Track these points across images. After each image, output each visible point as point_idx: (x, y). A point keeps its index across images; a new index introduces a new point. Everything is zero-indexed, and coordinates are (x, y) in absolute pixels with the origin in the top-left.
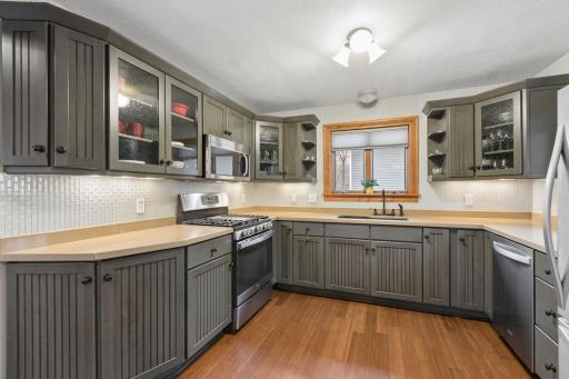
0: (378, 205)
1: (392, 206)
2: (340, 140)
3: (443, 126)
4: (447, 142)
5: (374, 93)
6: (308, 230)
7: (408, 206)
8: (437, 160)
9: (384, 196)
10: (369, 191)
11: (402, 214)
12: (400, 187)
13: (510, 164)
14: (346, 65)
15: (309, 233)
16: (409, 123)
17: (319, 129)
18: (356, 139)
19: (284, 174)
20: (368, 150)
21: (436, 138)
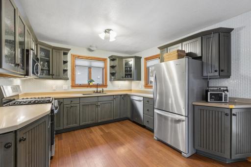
0: (95, 89)
1: (100, 89)
2: (79, 62)
3: (116, 63)
4: (116, 69)
5: (96, 47)
6: (72, 101)
7: (105, 89)
8: (112, 74)
9: (97, 86)
10: (91, 84)
11: (103, 92)
12: (100, 82)
13: (131, 77)
14: (103, 39)
15: (72, 103)
16: (104, 60)
17: (69, 55)
18: (86, 63)
19: (53, 75)
20: (90, 68)
21: (112, 67)
